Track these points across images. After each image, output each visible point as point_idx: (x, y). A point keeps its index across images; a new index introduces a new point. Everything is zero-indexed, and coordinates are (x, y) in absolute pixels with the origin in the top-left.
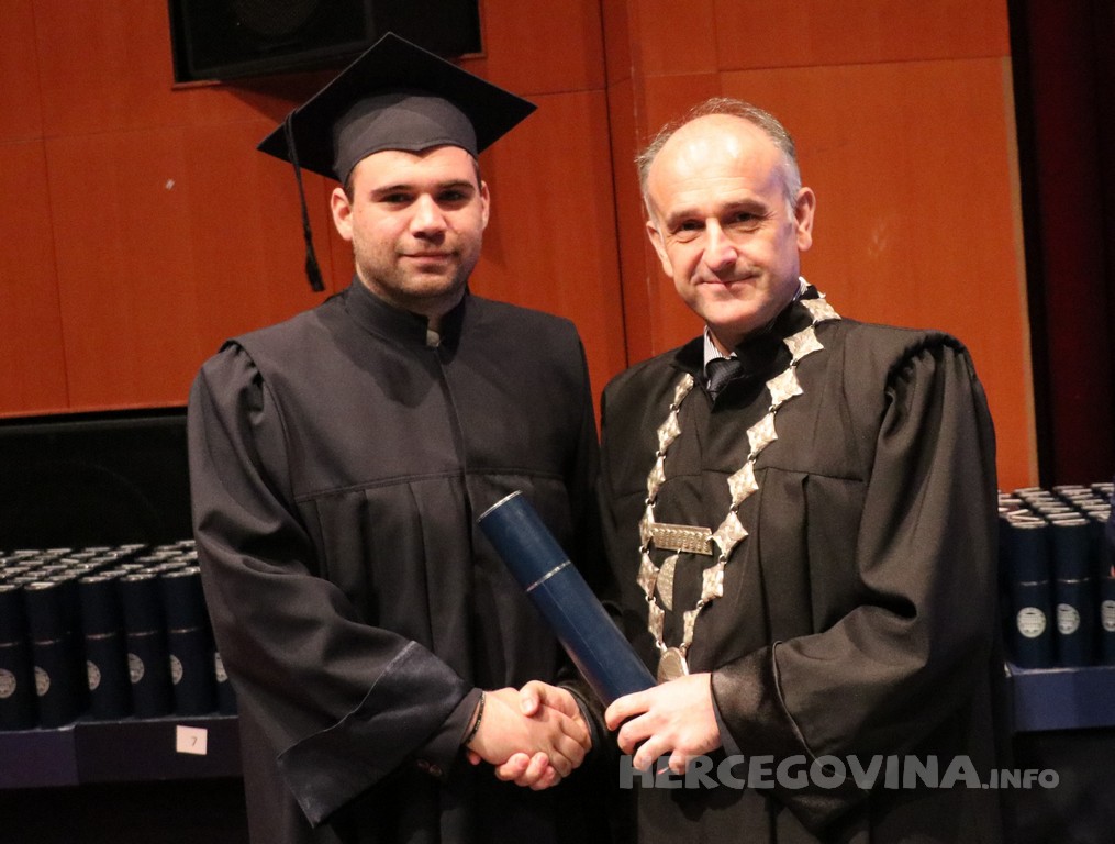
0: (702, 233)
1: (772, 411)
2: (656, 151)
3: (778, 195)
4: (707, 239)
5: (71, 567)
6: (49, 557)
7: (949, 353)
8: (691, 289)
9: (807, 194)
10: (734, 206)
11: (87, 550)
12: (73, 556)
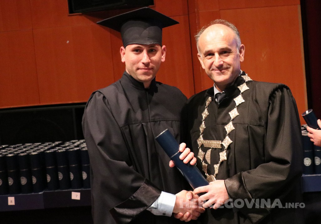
0: (214, 56)
1: (236, 107)
2: (201, 34)
3: (235, 47)
4: (215, 58)
5: (42, 148)
6: (35, 145)
7: (285, 90)
8: (210, 72)
9: (243, 46)
10: (223, 49)
11: (46, 143)
12: (42, 145)
